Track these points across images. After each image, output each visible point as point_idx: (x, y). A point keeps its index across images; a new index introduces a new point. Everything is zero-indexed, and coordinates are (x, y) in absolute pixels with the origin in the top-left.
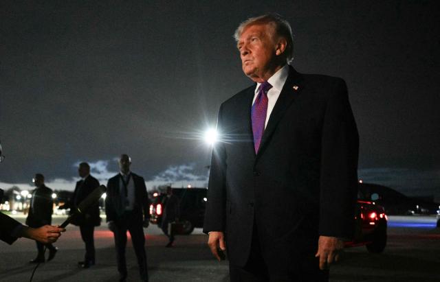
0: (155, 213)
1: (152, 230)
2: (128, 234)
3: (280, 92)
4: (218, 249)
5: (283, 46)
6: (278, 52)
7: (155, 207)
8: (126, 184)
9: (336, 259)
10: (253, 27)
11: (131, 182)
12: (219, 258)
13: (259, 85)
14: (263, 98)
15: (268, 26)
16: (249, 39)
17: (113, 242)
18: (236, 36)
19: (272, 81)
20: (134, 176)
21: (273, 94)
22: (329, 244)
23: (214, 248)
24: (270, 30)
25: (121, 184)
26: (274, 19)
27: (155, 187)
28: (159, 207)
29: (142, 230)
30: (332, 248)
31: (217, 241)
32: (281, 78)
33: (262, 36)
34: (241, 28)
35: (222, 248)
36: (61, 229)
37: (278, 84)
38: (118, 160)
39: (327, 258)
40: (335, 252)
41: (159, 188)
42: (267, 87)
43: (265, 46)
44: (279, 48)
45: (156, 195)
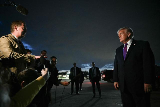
0: (103, 77)
1: (102, 82)
2: (95, 83)
3: (130, 45)
4: (117, 87)
5: (130, 34)
6: (128, 36)
7: (103, 75)
8: (94, 70)
9: (150, 90)
10: (121, 31)
11: (95, 69)
12: (117, 89)
13: (125, 44)
14: (126, 47)
15: (125, 30)
16: (120, 34)
17: (91, 85)
18: (118, 33)
19: (128, 43)
20: (96, 67)
21: (128, 46)
22: (147, 86)
23: (115, 87)
24: (126, 31)
25: (92, 70)
26: (126, 28)
27: (103, 70)
28: (104, 75)
29: (99, 82)
30: (148, 87)
31: (116, 85)
32: (131, 42)
33: (124, 33)
34: (118, 31)
35: (118, 87)
36: (69, 83)
37: (130, 43)
38: (92, 63)
39: (147, 90)
40: (149, 88)
41: (104, 70)
42: (127, 44)
43: (125, 35)
44: (129, 35)
45: (103, 72)
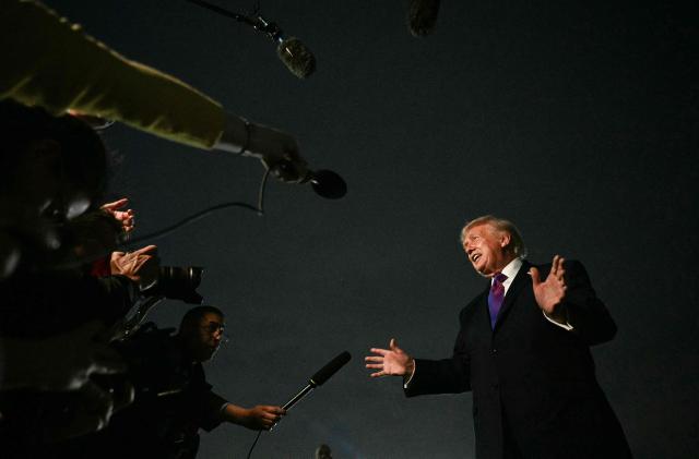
5: (506, 239)
15: (487, 226)
42: (502, 278)
44: (503, 241)
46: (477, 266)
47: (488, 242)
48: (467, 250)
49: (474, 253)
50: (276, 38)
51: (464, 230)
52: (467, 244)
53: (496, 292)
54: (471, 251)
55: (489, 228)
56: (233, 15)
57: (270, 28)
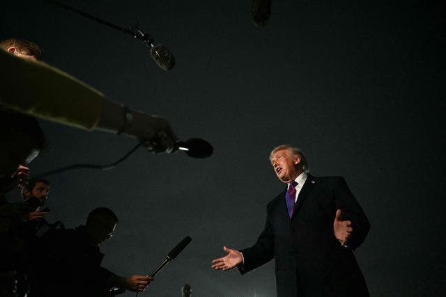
13: (289, 184)
14: (293, 190)
19: (297, 180)
21: (299, 187)
37: (301, 182)
42: (295, 184)
44: (296, 160)
46: (280, 175)
47: (287, 160)
48: (274, 165)
49: (278, 167)
50: (150, 44)
51: (272, 152)
52: (274, 161)
53: (291, 193)
54: (276, 166)
55: (289, 152)
56: (120, 29)
57: (146, 38)
